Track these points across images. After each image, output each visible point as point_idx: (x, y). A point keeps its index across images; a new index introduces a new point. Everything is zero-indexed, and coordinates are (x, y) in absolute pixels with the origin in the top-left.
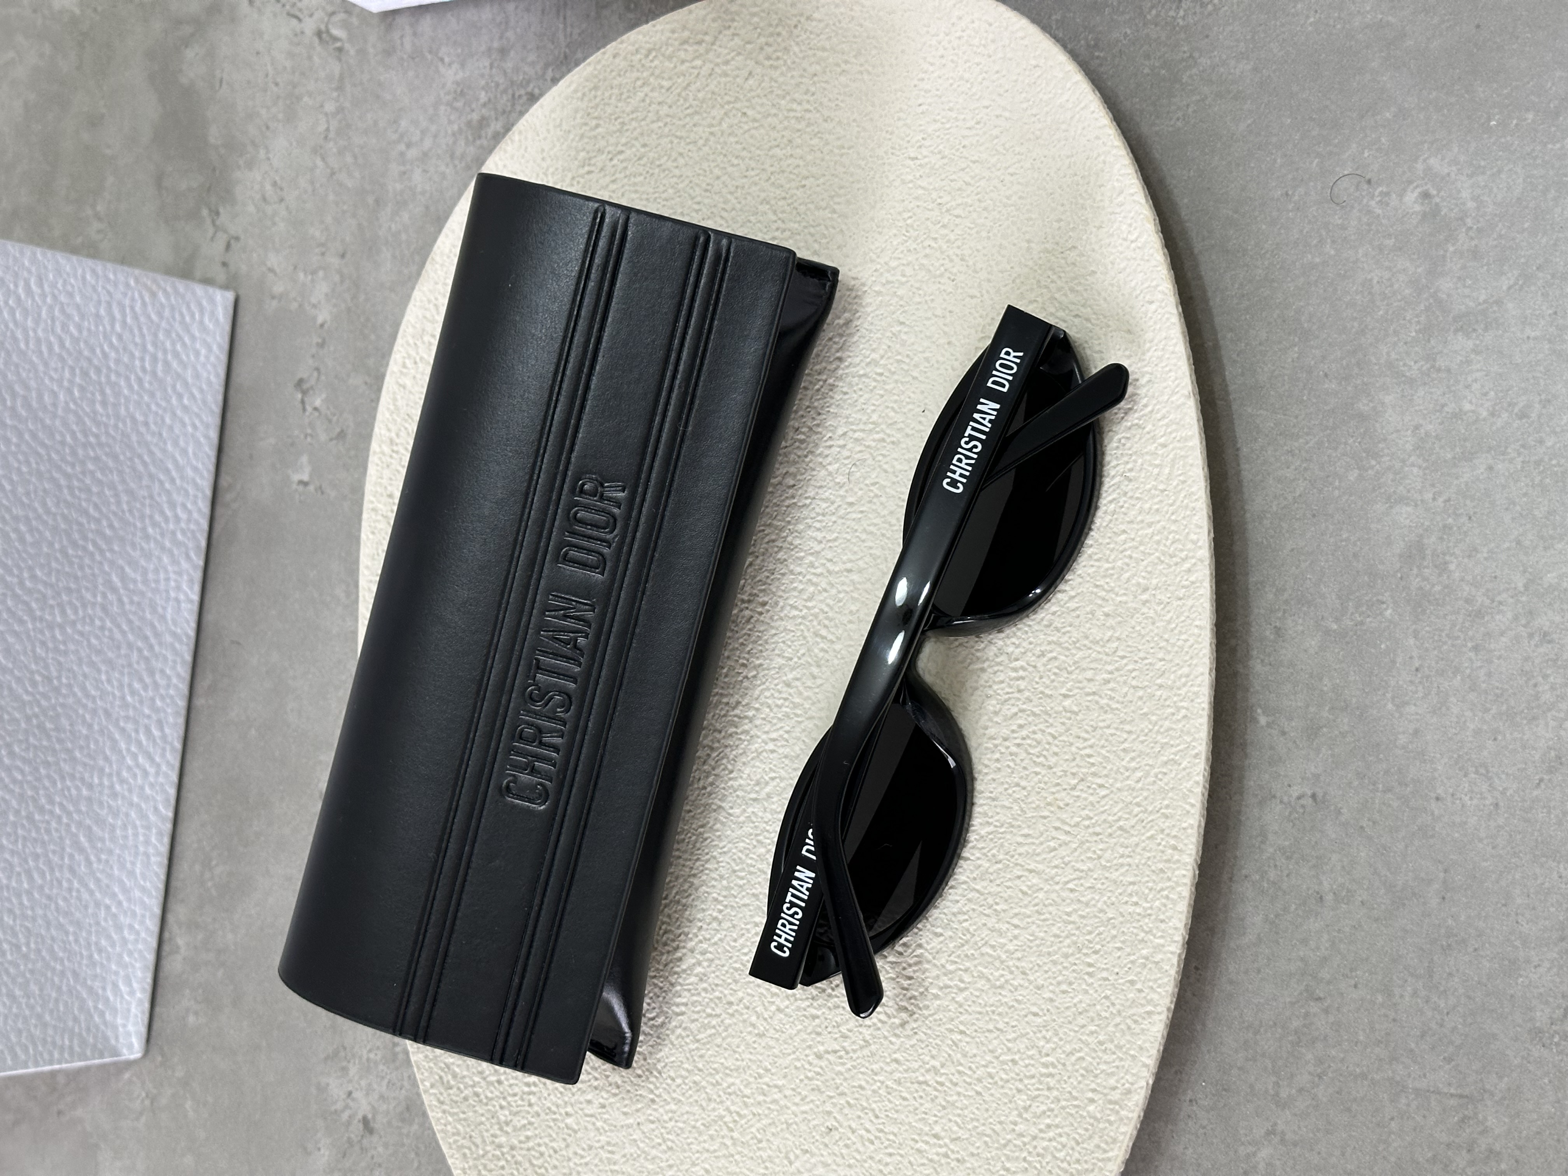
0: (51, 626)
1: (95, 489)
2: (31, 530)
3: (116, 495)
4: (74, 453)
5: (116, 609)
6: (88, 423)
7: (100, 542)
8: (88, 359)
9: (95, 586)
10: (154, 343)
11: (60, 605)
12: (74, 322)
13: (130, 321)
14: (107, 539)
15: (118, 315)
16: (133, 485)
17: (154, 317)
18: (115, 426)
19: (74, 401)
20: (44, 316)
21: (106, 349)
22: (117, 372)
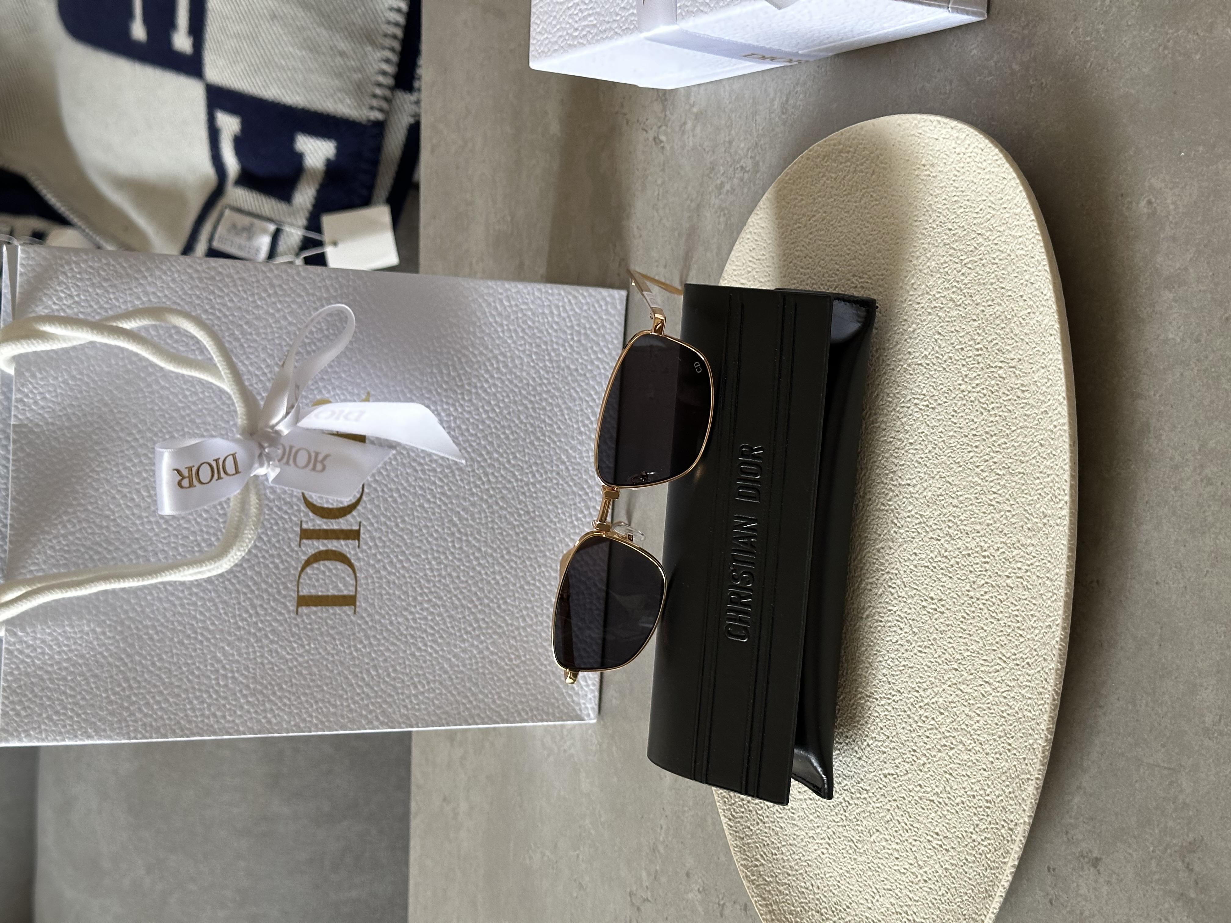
0: (527, 484)
1: (548, 408)
2: (512, 433)
3: (561, 411)
4: (535, 389)
5: (565, 473)
6: (542, 372)
7: (553, 437)
8: (540, 338)
9: (552, 461)
10: (578, 325)
11: (532, 472)
12: (530, 318)
13: (563, 314)
14: (557, 435)
15: (555, 312)
16: (570, 404)
17: (577, 310)
18: (558, 373)
19: (533, 361)
20: (512, 317)
21: (550, 331)
22: (557, 343)
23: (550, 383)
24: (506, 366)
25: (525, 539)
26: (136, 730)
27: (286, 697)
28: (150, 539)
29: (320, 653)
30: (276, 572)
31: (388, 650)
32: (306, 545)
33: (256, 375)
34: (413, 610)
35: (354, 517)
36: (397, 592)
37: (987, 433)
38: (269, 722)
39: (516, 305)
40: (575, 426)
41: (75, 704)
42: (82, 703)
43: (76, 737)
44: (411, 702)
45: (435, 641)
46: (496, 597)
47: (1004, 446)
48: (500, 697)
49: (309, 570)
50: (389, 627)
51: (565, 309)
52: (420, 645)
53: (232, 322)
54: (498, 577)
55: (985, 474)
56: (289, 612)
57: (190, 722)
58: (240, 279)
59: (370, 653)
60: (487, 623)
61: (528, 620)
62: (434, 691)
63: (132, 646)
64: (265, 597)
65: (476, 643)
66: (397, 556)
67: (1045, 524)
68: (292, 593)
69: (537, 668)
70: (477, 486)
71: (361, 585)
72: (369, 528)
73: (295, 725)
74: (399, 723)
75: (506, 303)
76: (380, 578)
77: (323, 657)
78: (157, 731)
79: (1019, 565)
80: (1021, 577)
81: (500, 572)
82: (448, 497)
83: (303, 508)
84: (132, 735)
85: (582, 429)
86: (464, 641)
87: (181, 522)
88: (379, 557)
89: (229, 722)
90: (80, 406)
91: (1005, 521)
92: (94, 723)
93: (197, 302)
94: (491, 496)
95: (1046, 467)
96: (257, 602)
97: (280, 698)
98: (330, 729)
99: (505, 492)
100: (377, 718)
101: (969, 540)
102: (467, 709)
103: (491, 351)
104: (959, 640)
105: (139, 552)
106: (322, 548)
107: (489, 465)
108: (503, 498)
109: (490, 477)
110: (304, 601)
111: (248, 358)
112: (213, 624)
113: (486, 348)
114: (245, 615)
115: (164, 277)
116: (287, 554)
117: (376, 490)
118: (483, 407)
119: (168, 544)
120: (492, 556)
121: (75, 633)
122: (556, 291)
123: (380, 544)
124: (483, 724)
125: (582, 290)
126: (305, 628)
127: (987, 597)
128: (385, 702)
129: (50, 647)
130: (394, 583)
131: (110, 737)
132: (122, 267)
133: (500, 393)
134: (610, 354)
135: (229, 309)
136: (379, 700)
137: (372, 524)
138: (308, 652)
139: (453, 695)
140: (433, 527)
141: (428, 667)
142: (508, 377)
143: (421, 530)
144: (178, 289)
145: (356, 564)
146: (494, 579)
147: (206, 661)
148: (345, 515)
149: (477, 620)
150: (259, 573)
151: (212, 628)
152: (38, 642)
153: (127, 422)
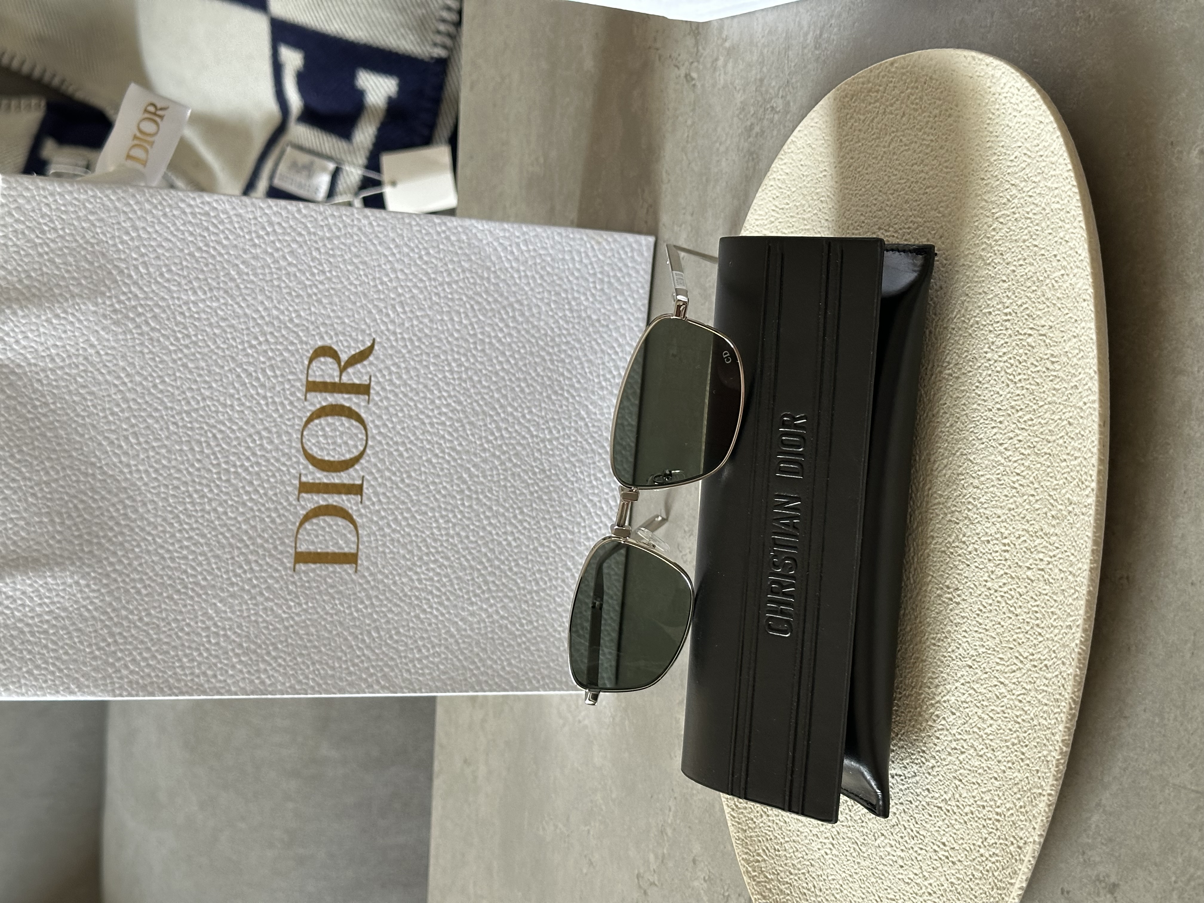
0: (543, 441)
1: (567, 361)
2: (528, 386)
3: (581, 363)
4: (553, 340)
5: (584, 430)
6: (561, 322)
7: (572, 391)
8: (560, 285)
9: (570, 417)
10: (601, 273)
11: (549, 428)
12: (549, 264)
13: (585, 261)
14: (576, 390)
15: (577, 258)
16: (591, 357)
17: (601, 257)
18: (579, 323)
19: (552, 310)
20: (530, 263)
21: (571, 278)
22: (578, 292)
23: (570, 334)
24: (522, 314)
25: (540, 498)
26: (121, 687)
27: (281, 657)
28: (139, 489)
29: (318, 613)
30: (273, 526)
31: (390, 611)
32: (305, 500)
33: (254, 319)
34: (418, 570)
35: (356, 471)
36: (402, 552)
37: (1012, 407)
38: (263, 682)
39: (535, 250)
40: (596, 380)
41: (58, 658)
42: (65, 657)
43: (58, 692)
44: (415, 666)
45: (441, 604)
46: (507, 559)
47: (1030, 423)
48: (510, 664)
49: (307, 526)
50: (393, 588)
51: (587, 256)
52: (425, 607)
53: (228, 261)
54: (510, 538)
55: (1008, 453)
56: (285, 569)
57: (179, 680)
58: (236, 215)
59: (371, 614)
60: (497, 586)
61: (541, 583)
62: (439, 655)
63: (118, 599)
64: (261, 552)
65: (485, 606)
66: (402, 514)
67: (1070, 512)
68: (289, 549)
69: (550, 634)
70: (489, 442)
71: (364, 542)
72: (372, 483)
73: (290, 687)
74: (401, 688)
75: (524, 248)
76: (384, 536)
77: (321, 617)
78: (144, 688)
79: (1041, 556)
80: (1042, 570)
81: (512, 533)
82: (458, 452)
83: (303, 460)
84: (117, 692)
85: (604, 384)
86: (472, 604)
87: (172, 471)
88: (383, 513)
89: (220, 681)
90: (64, 347)
91: (1027, 507)
92: (77, 679)
93: (190, 239)
94: (504, 453)
95: (1074, 448)
96: (252, 557)
97: (275, 658)
98: (327, 692)
99: (519, 448)
100: (378, 682)
101: (988, 525)
102: (474, 675)
103: (507, 298)
104: (975, 634)
105: (127, 502)
106: (322, 503)
107: (503, 420)
108: (517, 455)
109: (504, 432)
110: (302, 558)
111: (244, 299)
112: (205, 579)
113: (502, 295)
114: (239, 571)
115: (154, 211)
116: (284, 508)
117: (380, 443)
118: (497, 357)
119: (158, 494)
120: (503, 515)
121: (57, 584)
122: (578, 236)
123: (384, 500)
124: (491, 691)
125: (606, 235)
126: (303, 586)
127: (1005, 589)
128: (387, 665)
129: (31, 599)
130: (399, 541)
131: (93, 694)
132: (110, 200)
133: (516, 343)
134: (635, 304)
135: (224, 247)
136: (380, 663)
137: (376, 479)
138: (305, 611)
139: (459, 660)
140: (441, 483)
141: (433, 630)
142: (525, 326)
143: (428, 486)
144: (169, 225)
145: (358, 520)
146: (506, 540)
147: (196, 617)
148: (347, 469)
149: (486, 582)
150: (254, 527)
151: (203, 583)
152: (18, 593)
153: (116, 365)
